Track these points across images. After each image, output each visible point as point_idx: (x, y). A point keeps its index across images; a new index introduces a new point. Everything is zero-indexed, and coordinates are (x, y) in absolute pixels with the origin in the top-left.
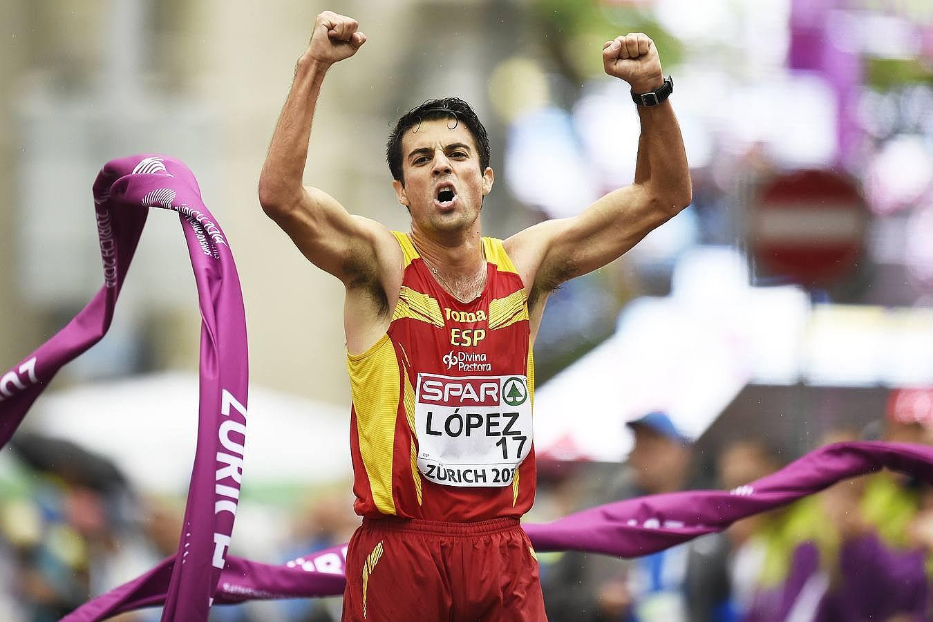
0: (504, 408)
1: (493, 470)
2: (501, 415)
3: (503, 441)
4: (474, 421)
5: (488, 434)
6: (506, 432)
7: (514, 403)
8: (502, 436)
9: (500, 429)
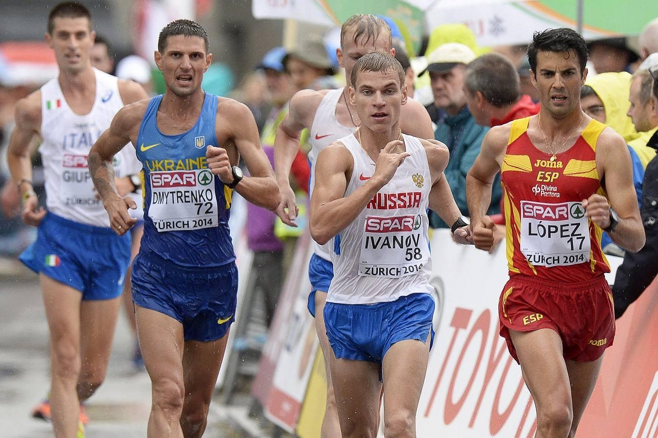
0: (571, 220)
1: (564, 257)
2: (570, 225)
3: (571, 240)
4: (553, 229)
5: (562, 236)
6: (573, 235)
7: (578, 217)
8: (571, 237)
9: (570, 233)
